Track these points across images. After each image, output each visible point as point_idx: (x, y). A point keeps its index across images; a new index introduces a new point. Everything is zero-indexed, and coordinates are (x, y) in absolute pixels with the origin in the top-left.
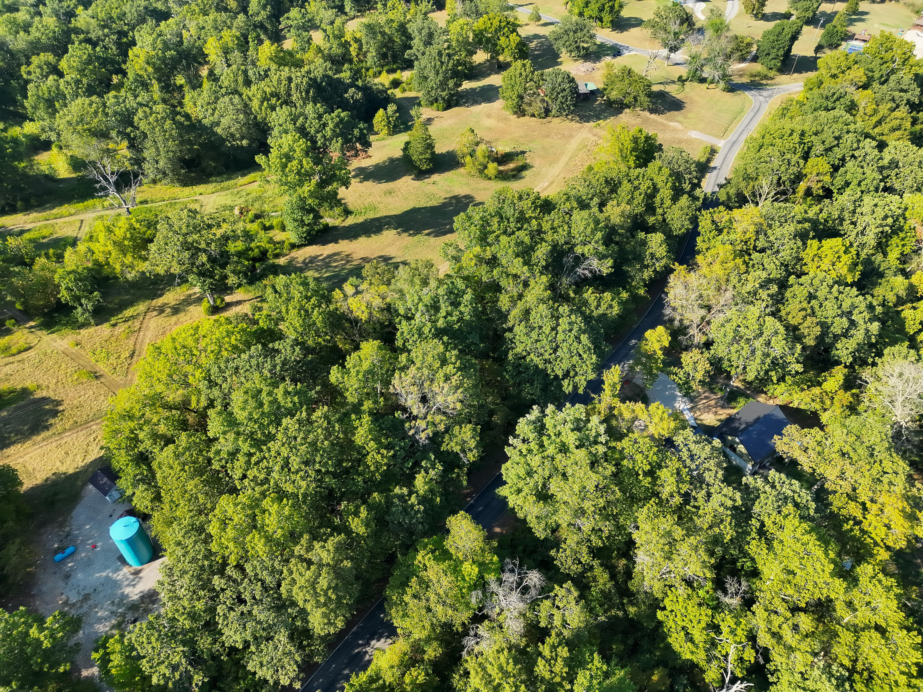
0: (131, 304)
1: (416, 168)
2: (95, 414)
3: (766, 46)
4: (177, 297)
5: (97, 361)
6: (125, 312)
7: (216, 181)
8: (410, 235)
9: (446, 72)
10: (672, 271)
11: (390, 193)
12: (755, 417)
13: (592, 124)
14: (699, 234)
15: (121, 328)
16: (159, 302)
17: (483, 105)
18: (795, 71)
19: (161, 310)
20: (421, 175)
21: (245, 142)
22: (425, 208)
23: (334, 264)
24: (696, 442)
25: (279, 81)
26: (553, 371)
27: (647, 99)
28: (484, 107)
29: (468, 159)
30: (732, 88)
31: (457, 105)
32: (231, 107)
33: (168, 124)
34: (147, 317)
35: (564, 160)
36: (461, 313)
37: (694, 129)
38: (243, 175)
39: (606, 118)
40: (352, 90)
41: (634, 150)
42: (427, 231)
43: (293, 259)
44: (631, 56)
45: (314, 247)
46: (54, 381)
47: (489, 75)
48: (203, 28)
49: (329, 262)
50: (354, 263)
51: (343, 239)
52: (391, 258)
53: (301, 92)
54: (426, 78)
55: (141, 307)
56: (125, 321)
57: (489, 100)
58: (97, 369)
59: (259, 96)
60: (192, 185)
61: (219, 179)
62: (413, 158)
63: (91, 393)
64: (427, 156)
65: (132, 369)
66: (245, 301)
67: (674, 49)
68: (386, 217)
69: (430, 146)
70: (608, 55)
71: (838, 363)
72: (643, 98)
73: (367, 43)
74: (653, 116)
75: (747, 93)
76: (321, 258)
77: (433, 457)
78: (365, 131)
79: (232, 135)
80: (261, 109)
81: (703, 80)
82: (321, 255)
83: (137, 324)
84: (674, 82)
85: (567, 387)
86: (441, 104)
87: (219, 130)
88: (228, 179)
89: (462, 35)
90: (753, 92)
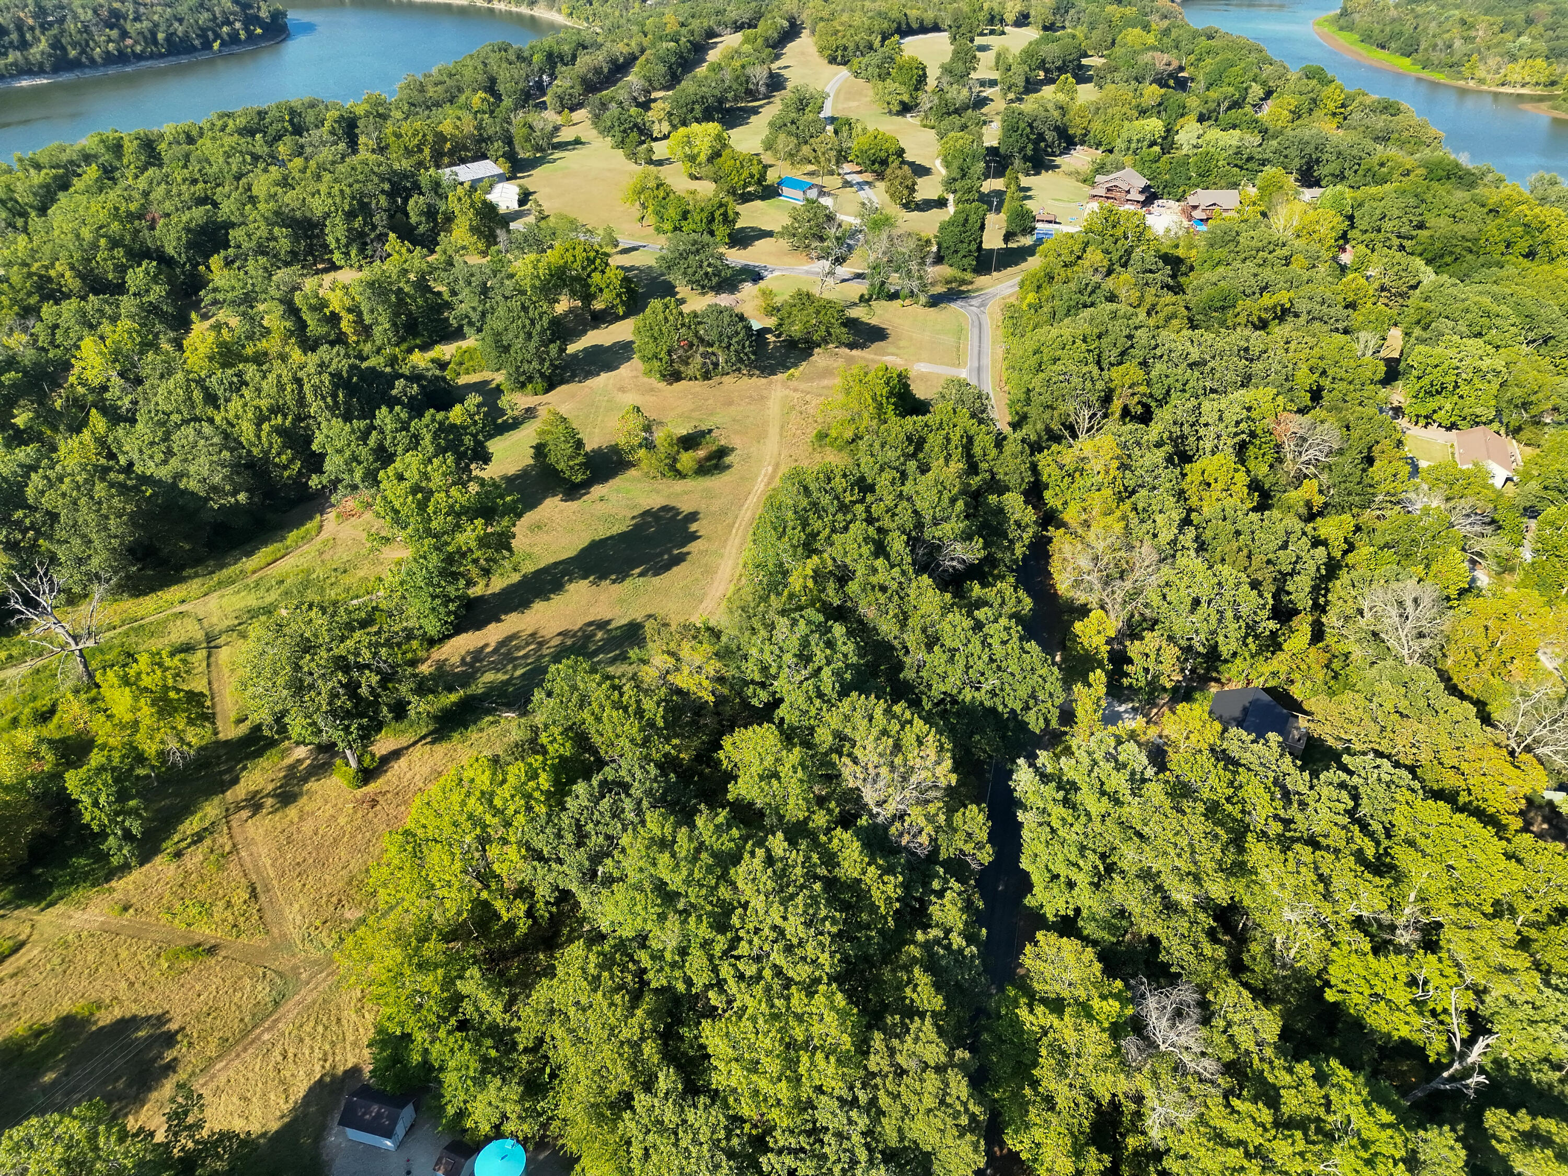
0: (186, 810)
1: (568, 481)
2: (254, 1015)
3: (949, 241)
4: (270, 775)
5: (189, 925)
6: (181, 828)
7: (197, 575)
8: (614, 582)
9: (543, 331)
10: (1050, 540)
11: (539, 527)
12: (1240, 708)
13: (780, 377)
14: (1046, 487)
15: (195, 858)
16: (240, 791)
17: (603, 376)
18: (998, 269)
19: (254, 804)
20: (573, 491)
21: (242, 497)
22: (611, 538)
23: (521, 653)
24: (1253, 742)
25: (281, 387)
26: (1006, 706)
27: (844, 330)
28: (604, 379)
29: (642, 452)
30: (935, 301)
31: (563, 382)
32: (202, 442)
33: (100, 490)
34: (234, 824)
35: (773, 431)
36: (844, 654)
37: (919, 361)
38: (249, 554)
39: (795, 365)
40: (400, 384)
42: (637, 571)
43: (441, 665)
44: (777, 278)
45: (464, 636)
46: (124, 985)
47: (584, 332)
48: (56, 326)
49: (509, 653)
50: (552, 643)
51: (506, 613)
52: (608, 622)
53: (324, 398)
54: (506, 349)
55: (211, 810)
56: (194, 843)
57: (610, 366)
58: (198, 938)
59: (250, 415)
60: (153, 590)
61: (200, 570)
62: (559, 467)
63: (218, 981)
64: (580, 459)
65: (269, 915)
66: (407, 748)
67: (840, 260)
68: (556, 564)
69: (579, 444)
70: (744, 281)
71: (1296, 612)
72: (838, 330)
73: (372, 311)
74: (855, 352)
75: (952, 305)
76: (489, 650)
77: (941, 871)
78: (480, 437)
79: (214, 489)
80: (259, 437)
81: (894, 296)
82: (487, 645)
83: (223, 840)
84: (855, 304)
85: (1034, 722)
86: (540, 384)
87: (192, 485)
88: (222, 567)
89: (538, 277)
90: (959, 303)
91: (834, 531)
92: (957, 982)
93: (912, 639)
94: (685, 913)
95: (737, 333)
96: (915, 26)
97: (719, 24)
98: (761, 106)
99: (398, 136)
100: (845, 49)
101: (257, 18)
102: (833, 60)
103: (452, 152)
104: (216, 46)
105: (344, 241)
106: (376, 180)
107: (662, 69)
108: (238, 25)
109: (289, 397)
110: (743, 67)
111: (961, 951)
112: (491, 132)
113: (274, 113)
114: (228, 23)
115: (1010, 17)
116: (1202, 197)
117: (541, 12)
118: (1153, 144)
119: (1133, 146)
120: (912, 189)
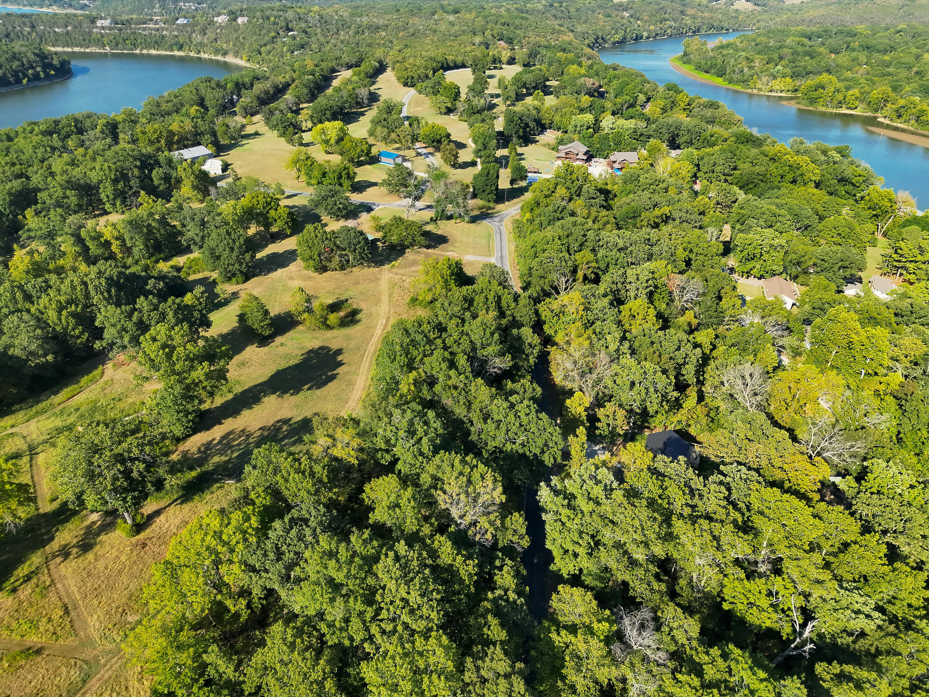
0: (19, 561)
1: (260, 335)
2: (69, 691)
3: (479, 185)
4: (75, 533)
5: (22, 636)
6: (16, 573)
7: (21, 409)
8: (292, 394)
9: (240, 247)
10: (549, 353)
11: (244, 365)
12: (662, 443)
13: (387, 267)
14: (545, 323)
15: (25, 592)
16: (55, 545)
17: (279, 271)
18: (508, 200)
19: (65, 553)
20: (264, 341)
21: (50, 358)
22: (289, 368)
23: (236, 443)
24: (671, 462)
25: (74, 288)
27: (423, 238)
28: (279, 273)
29: (306, 315)
30: (474, 220)
31: (254, 276)
32: (23, 325)
34: (52, 567)
35: (385, 299)
37: (467, 254)
38: (56, 393)
39: (395, 259)
40: (151, 282)
42: (306, 387)
43: (185, 454)
44: (381, 209)
45: (199, 435)
47: (266, 246)
49: (228, 443)
50: (255, 435)
51: (225, 418)
52: (290, 419)
53: (102, 293)
54: (218, 258)
55: (36, 559)
56: (25, 582)
57: (283, 265)
58: (29, 644)
59: (54, 306)
61: (23, 405)
62: (254, 327)
63: (43, 671)
64: (267, 322)
65: (77, 625)
66: (165, 508)
67: (417, 198)
68: (255, 386)
69: (266, 312)
70: (362, 212)
71: (689, 386)
72: (418, 238)
73: (132, 239)
74: (430, 251)
75: (484, 222)
76: (215, 442)
77: (500, 554)
78: (204, 312)
79: (32, 353)
80: (60, 320)
81: (450, 218)
82: (214, 439)
83: (45, 578)
84: (428, 223)
85: (548, 461)
86: (240, 278)
87: (17, 352)
88: (38, 402)
89: (236, 214)
90: (488, 220)
91: (424, 356)
92: (514, 621)
93: (475, 416)
94: (347, 596)
95: (360, 242)
96: (451, 65)
97: (338, 65)
98: (366, 111)
99: (144, 133)
100: (413, 78)
101: (51, 65)
102: (406, 84)
103: (178, 142)
104: (25, 81)
105: (111, 197)
106: (131, 159)
107: (305, 91)
108: (39, 69)
109: (79, 294)
110: (354, 89)
111: (515, 602)
112: (202, 129)
113: (65, 121)
114: (32, 68)
115: (505, 59)
116: (618, 156)
117: (230, 59)
118: (589, 128)
119: (578, 129)
120: (456, 157)
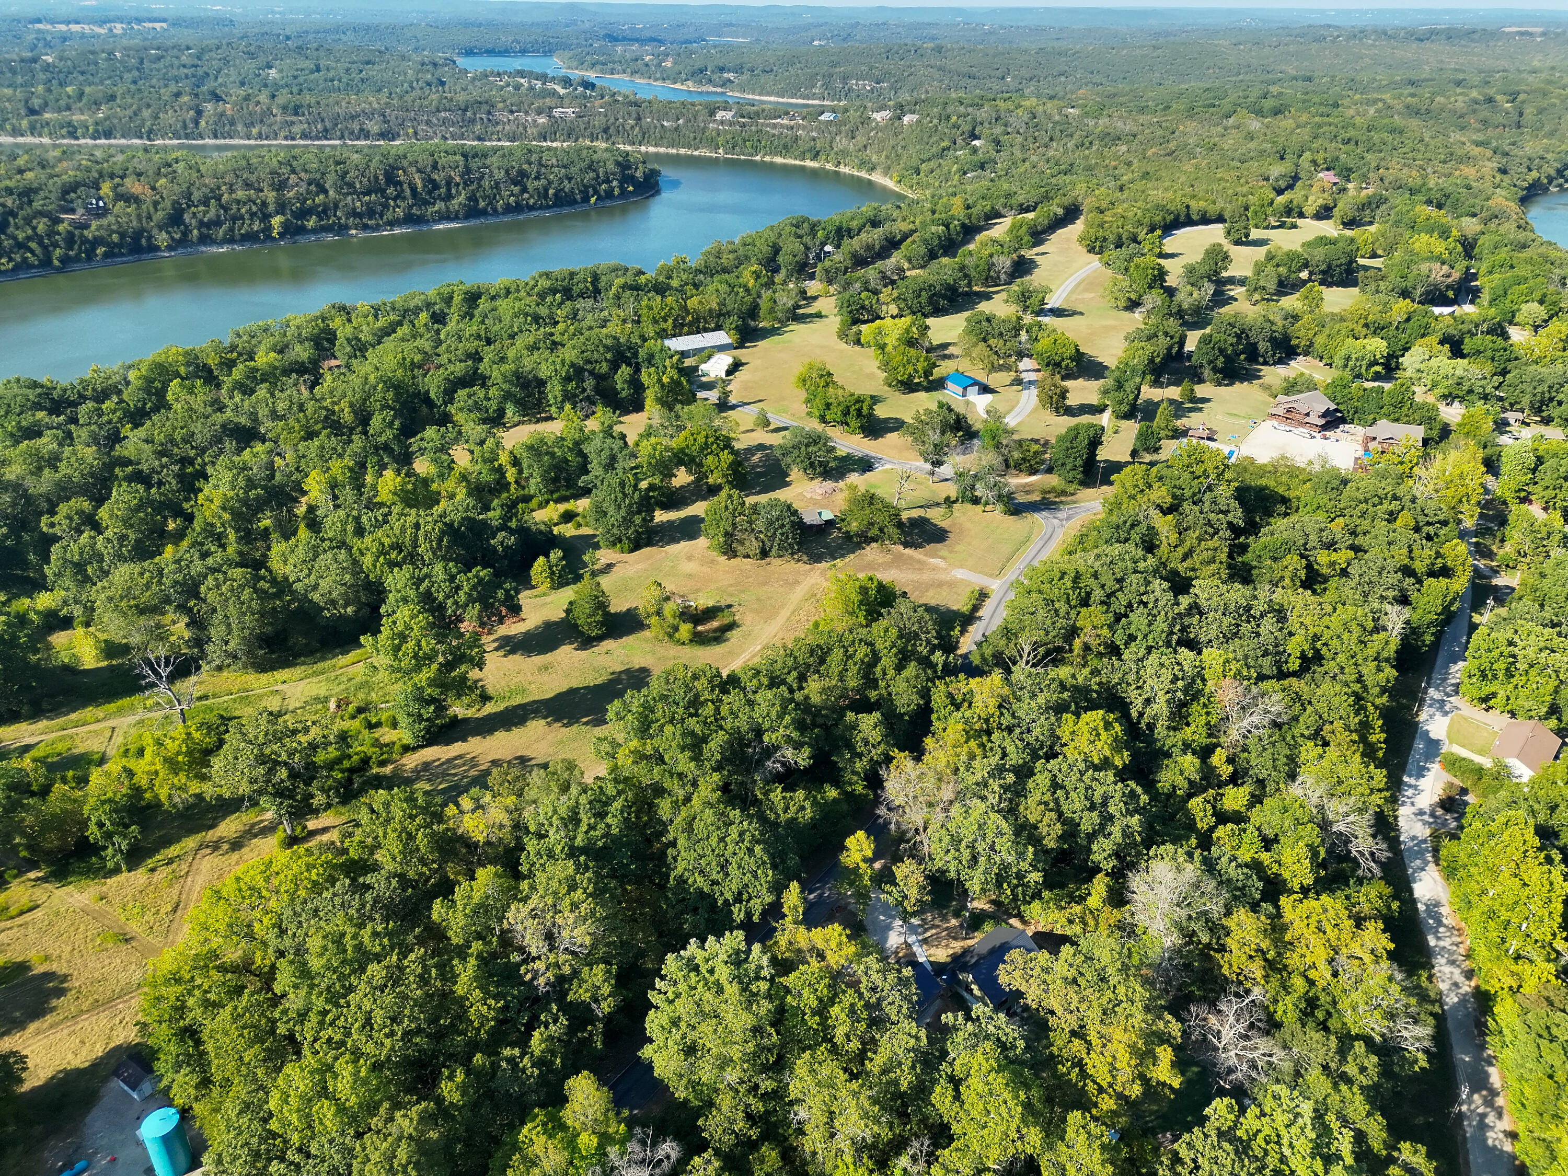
1: (584, 633)
2: (122, 989)
3: (1063, 452)
4: (239, 827)
5: (128, 919)
6: (165, 852)
7: (303, 664)
8: (564, 725)
9: (630, 505)
11: (546, 667)
12: (990, 947)
13: (823, 565)
15: (163, 873)
16: (212, 835)
17: (683, 544)
19: (216, 846)
20: (587, 642)
21: (350, 610)
23: (454, 772)
25: (403, 530)
26: (722, 894)
27: (896, 531)
28: (683, 546)
29: (654, 620)
30: (1015, 509)
31: (649, 543)
32: (335, 565)
33: (246, 594)
34: (197, 856)
35: (785, 613)
36: (609, 826)
37: (961, 567)
38: (345, 653)
39: (843, 556)
40: (501, 535)
41: (861, 603)
42: (585, 720)
43: (401, 768)
44: (886, 471)
45: (435, 748)
46: (69, 948)
47: (692, 503)
48: (304, 456)
49: (448, 769)
50: (481, 768)
51: (473, 736)
52: (530, 760)
53: (431, 542)
54: (605, 513)
55: (190, 843)
56: (168, 863)
57: (691, 536)
58: (128, 930)
59: (374, 550)
60: (273, 669)
61: (307, 660)
62: (579, 622)
63: (119, 961)
64: (599, 618)
65: (175, 926)
66: (334, 827)
68: (535, 702)
69: (605, 606)
70: (855, 470)
71: (1098, 870)
72: (892, 530)
73: (529, 467)
74: (908, 551)
75: (1036, 515)
76: (438, 763)
77: (555, 1008)
79: (333, 602)
80: (375, 566)
81: (976, 501)
82: (439, 759)
83: (184, 867)
84: (938, 505)
85: (738, 913)
86: (626, 544)
87: (315, 597)
88: (323, 659)
89: (654, 456)
90: (1045, 514)
91: (671, 721)
96: (1195, 217)
97: (1005, 206)
98: (997, 292)
99: (651, 308)
100: (1105, 239)
101: (633, 177)
102: (1091, 250)
103: (690, 324)
104: (593, 200)
105: (560, 399)
106: (601, 349)
107: (923, 250)
108: (615, 183)
109: (408, 541)
110: (991, 256)
111: (524, 1070)
112: (730, 308)
113: (581, 276)
114: (608, 181)
115: (1309, 210)
116: (1384, 428)
117: (877, 177)
118: (1376, 363)
119: (1351, 364)
120: (1063, 394)
